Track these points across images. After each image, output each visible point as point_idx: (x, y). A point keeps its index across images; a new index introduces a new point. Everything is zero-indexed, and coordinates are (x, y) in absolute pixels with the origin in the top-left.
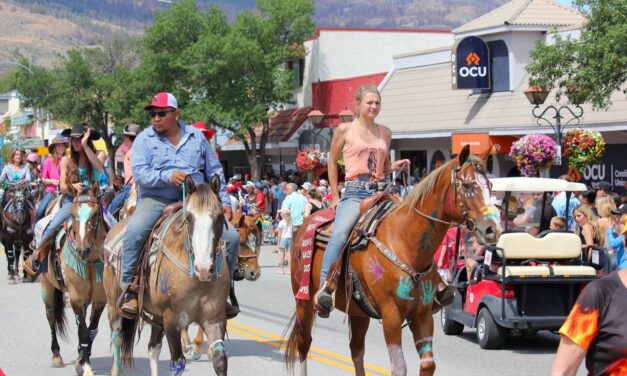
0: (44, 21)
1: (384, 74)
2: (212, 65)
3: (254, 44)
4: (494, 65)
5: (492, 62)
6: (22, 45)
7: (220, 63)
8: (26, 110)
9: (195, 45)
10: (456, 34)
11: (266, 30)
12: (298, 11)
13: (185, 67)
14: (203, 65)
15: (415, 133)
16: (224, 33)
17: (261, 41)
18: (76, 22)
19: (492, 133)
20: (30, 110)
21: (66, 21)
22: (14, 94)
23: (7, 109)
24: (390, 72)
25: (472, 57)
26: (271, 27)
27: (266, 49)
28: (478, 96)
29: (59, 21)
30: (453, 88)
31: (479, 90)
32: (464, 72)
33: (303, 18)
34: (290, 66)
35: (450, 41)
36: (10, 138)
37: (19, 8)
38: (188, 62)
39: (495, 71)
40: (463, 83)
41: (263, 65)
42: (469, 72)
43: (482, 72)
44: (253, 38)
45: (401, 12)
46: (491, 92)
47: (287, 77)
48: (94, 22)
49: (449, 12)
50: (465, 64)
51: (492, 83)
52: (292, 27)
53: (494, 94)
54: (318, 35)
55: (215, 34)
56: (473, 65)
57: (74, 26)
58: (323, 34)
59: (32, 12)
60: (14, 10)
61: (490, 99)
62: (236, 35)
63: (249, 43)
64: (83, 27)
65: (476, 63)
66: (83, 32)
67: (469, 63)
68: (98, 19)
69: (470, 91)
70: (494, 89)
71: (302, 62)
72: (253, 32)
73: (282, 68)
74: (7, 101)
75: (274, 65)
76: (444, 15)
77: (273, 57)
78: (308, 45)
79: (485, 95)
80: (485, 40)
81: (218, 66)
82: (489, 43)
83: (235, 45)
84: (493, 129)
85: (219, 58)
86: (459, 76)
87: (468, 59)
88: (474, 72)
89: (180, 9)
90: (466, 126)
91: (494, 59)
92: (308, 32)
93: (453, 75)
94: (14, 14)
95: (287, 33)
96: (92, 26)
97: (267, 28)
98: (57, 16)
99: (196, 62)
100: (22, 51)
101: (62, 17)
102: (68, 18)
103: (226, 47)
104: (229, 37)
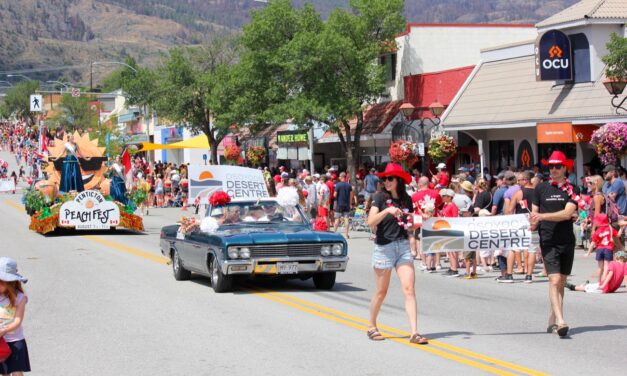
0: (148, 22)
1: (472, 68)
2: (307, 61)
3: (346, 42)
4: (576, 57)
5: (573, 54)
6: (129, 45)
7: (315, 59)
8: (130, 107)
9: (291, 43)
10: (539, 28)
11: (358, 27)
12: (388, 8)
13: (281, 64)
14: (299, 61)
15: (502, 123)
16: (319, 30)
17: (354, 38)
18: (180, 23)
19: (575, 123)
20: (135, 108)
21: (170, 21)
22: (120, 92)
23: (114, 107)
24: (478, 65)
25: (555, 50)
26: (364, 24)
27: (359, 45)
28: (562, 87)
29: (164, 21)
30: (537, 80)
31: (563, 81)
32: (547, 64)
33: (394, 15)
34: (383, 61)
35: (533, 34)
36: (117, 134)
37: (124, 10)
38: (284, 60)
39: (576, 63)
40: (546, 75)
41: (356, 60)
42: (552, 64)
43: (565, 64)
44: (346, 35)
45: (493, 8)
46: (573, 83)
47: (380, 71)
48: (198, 22)
49: (538, 7)
50: (548, 57)
51: (574, 74)
52: (384, 24)
53: (576, 85)
54: (409, 31)
55: (309, 31)
56: (555, 57)
57: (178, 26)
58: (414, 30)
59: (137, 13)
60: (120, 12)
61: (573, 90)
62: (329, 33)
63: (342, 39)
64: (187, 27)
65: (559, 55)
66: (187, 31)
67: (552, 55)
68: (202, 19)
69: (553, 83)
70: (577, 80)
71: (394, 57)
72: (347, 30)
73: (375, 63)
74: (113, 99)
75: (367, 60)
76: (534, 10)
77: (366, 53)
78: (400, 40)
79: (568, 86)
80: (567, 34)
81: (313, 62)
82: (571, 36)
83: (329, 42)
84: (575, 118)
85: (314, 55)
86: (542, 69)
87: (550, 52)
88: (557, 64)
89: (275, 8)
90: (551, 116)
91: (575, 52)
92: (399, 28)
93: (536, 66)
94: (120, 15)
95: (379, 29)
96: (195, 26)
97: (360, 24)
98: (162, 17)
99: (292, 59)
100: (128, 51)
101: (167, 18)
102: (172, 18)
103: (320, 44)
104: (324, 34)
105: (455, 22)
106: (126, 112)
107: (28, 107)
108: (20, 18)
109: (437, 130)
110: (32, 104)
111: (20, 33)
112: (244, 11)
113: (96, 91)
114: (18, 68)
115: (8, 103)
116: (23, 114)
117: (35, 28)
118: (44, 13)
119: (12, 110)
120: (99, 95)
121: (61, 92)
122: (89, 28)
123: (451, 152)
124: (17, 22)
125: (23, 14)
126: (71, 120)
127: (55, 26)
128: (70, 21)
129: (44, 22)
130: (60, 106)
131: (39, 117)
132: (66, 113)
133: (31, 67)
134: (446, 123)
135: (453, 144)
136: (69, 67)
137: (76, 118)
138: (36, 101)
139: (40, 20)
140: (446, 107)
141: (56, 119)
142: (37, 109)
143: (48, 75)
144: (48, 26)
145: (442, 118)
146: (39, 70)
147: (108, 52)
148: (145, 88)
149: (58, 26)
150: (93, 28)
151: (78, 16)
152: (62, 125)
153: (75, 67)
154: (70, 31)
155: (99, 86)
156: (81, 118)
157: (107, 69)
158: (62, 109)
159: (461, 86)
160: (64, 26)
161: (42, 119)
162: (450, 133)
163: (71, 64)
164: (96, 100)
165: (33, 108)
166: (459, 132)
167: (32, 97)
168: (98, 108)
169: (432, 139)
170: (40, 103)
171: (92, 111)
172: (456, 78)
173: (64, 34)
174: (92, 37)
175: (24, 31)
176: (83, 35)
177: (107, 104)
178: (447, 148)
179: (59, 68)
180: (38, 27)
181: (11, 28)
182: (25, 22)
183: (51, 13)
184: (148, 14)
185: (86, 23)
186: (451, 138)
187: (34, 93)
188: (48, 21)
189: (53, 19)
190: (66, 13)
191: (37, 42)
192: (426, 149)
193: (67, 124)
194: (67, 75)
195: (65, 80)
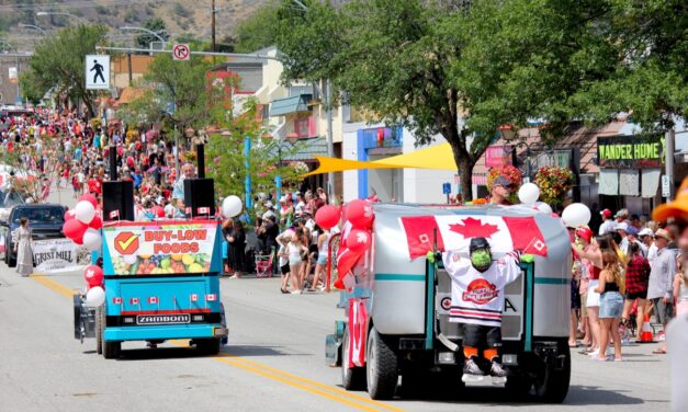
8: (294, 84)
20: (302, 85)
22: (272, 52)
23: (260, 84)
74: (259, 66)
106: (286, 93)
107: (81, 80)
110: (90, 75)
113: (221, 48)
115: (39, 72)
116: (71, 95)
119: (47, 85)
121: (151, 50)
126: (170, 108)
130: (147, 78)
131: (103, 102)
132: (159, 93)
137: (181, 104)
138: (98, 68)
141: (140, 106)
142: (100, 85)
143: (123, 13)
148: (326, 45)
152: (152, 118)
155: (227, 40)
156: (193, 105)
158: (153, 85)
161: (110, 105)
164: (224, 68)
167: (90, 61)
168: (228, 84)
170: (106, 73)
171: (215, 90)
177: (246, 77)
193: (163, 115)
194: (162, 13)
195: (159, 25)
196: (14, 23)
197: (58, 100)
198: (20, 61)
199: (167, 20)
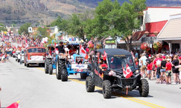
0: (65, 5)
1: (167, 21)
2: (116, 18)
3: (128, 12)
6: (59, 12)
7: (118, 17)
9: (111, 12)
11: (132, 8)
12: (141, 2)
14: (113, 18)
15: (176, 38)
16: (119, 9)
17: (130, 11)
18: (75, 6)
20: (61, 32)
21: (71, 5)
22: (56, 27)
23: (54, 32)
24: (169, 20)
26: (133, 7)
27: (132, 13)
29: (70, 5)
33: (143, 4)
34: (139, 18)
36: (55, 40)
38: (108, 18)
41: (131, 18)
44: (128, 10)
47: (138, 21)
48: (80, 6)
52: (140, 7)
54: (147, 9)
55: (116, 9)
57: (74, 7)
58: (149, 9)
59: (61, 2)
60: (56, 2)
62: (122, 9)
63: (126, 11)
66: (77, 8)
68: (81, 5)
71: (142, 17)
72: (128, 9)
73: (136, 19)
74: (54, 29)
75: (134, 18)
77: (134, 16)
78: (144, 12)
83: (122, 12)
85: (118, 16)
89: (106, 1)
92: (144, 8)
94: (56, 3)
95: (138, 8)
96: (79, 7)
97: (132, 7)
98: (69, 4)
99: (111, 17)
100: (58, 14)
101: (71, 4)
102: (72, 4)
103: (120, 13)
104: (121, 10)
105: (160, 6)
106: (58, 33)
108: (24, 4)
109: (156, 40)
110: (29, 30)
111: (25, 8)
112: (95, 2)
113: (48, 26)
114: (24, 19)
115: (21, 30)
116: (26, 33)
117: (29, 6)
118: (32, 2)
119: (22, 32)
120: (50, 28)
121: (38, 26)
122: (46, 7)
123: (160, 47)
124: (24, 5)
125: (26, 2)
126: (40, 35)
127: (36, 6)
128: (40, 5)
129: (32, 5)
130: (37, 31)
131: (30, 34)
132: (39, 33)
133: (28, 19)
134: (159, 38)
135: (161, 44)
136: (40, 19)
137: (42, 35)
138: (30, 29)
139: (31, 4)
140: (159, 33)
141: (36, 35)
142: (30, 32)
143: (33, 21)
144: (33, 6)
145: (157, 36)
146: (30, 20)
147: (52, 14)
148: (65, 26)
149: (37, 6)
150: (47, 7)
151: (43, 3)
152: (38, 37)
153: (42, 19)
154: (40, 8)
155: (49, 25)
156: (44, 35)
157: (52, 20)
158: (38, 32)
159: (163, 26)
160: (38, 6)
161: (32, 35)
162: (160, 41)
163: (41, 18)
164: (49, 29)
165: (29, 31)
166: (163, 41)
168: (49, 32)
169: (154, 43)
170: (31, 30)
171: (47, 32)
172: (162, 24)
173: (38, 9)
174: (47, 10)
175: (26, 8)
176: (44, 9)
177: (52, 30)
178: (159, 45)
179: (37, 19)
180: (30, 6)
181: (22, 6)
182: (26, 5)
183: (34, 2)
184: (65, 3)
185: (45, 5)
186: (160, 42)
187: (30, 27)
188: (33, 5)
189: (35, 4)
190: (39, 2)
191: (30, 11)
192: (152, 46)
193: (40, 36)
194: (39, 21)
195: (39, 23)
196: (17, 23)
197: (24, 34)
198: (18, 28)
199: (40, 22)
